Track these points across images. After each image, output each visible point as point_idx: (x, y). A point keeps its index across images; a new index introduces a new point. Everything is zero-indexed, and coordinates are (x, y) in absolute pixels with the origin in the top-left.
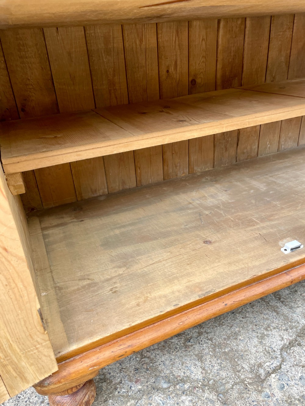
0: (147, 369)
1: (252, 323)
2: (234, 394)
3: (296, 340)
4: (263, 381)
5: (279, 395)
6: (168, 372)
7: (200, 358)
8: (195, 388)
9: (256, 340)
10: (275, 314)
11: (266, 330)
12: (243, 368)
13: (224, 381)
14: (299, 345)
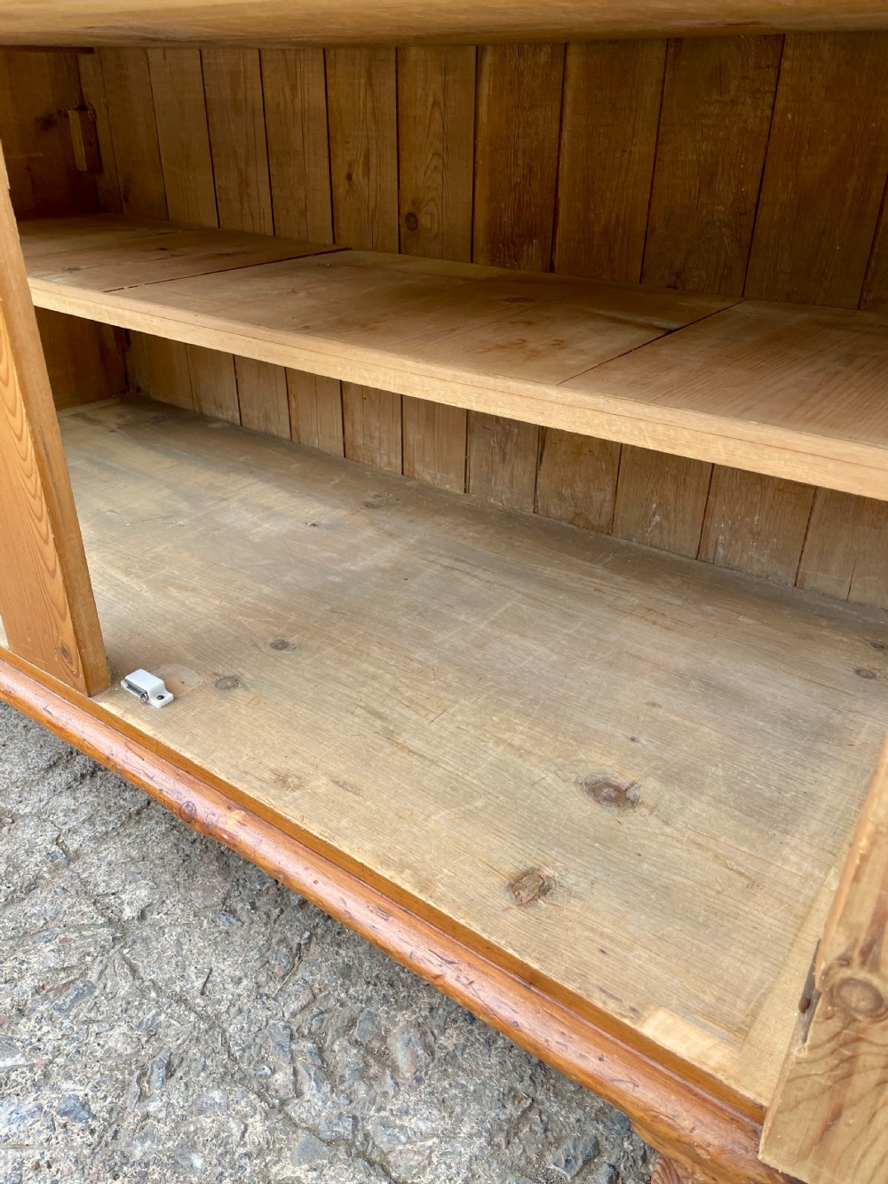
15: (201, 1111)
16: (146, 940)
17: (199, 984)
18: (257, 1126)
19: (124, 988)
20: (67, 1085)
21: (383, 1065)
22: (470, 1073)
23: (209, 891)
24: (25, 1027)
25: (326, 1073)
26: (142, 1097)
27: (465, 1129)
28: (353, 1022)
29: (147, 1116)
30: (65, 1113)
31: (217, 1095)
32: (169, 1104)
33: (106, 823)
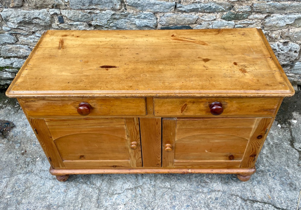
0: (87, 177)
1: (126, 177)
2: (103, 194)
3: (132, 189)
4: (113, 195)
5: (114, 200)
6: (92, 180)
7: (103, 180)
8: (95, 188)
9: (122, 183)
10: (135, 178)
11: (128, 181)
12: (111, 189)
13: (103, 190)
14: (132, 190)
15: (198, 198)
16: (174, 188)
17: (184, 188)
18: (203, 195)
19: (178, 193)
20: (184, 205)
21: (207, 183)
22: (215, 178)
23: (174, 178)
24: (174, 204)
25: (204, 187)
26: (192, 201)
27: (218, 183)
28: (201, 181)
29: (194, 202)
30: (187, 207)
31: (197, 196)
32: (195, 199)
33: (153, 179)
